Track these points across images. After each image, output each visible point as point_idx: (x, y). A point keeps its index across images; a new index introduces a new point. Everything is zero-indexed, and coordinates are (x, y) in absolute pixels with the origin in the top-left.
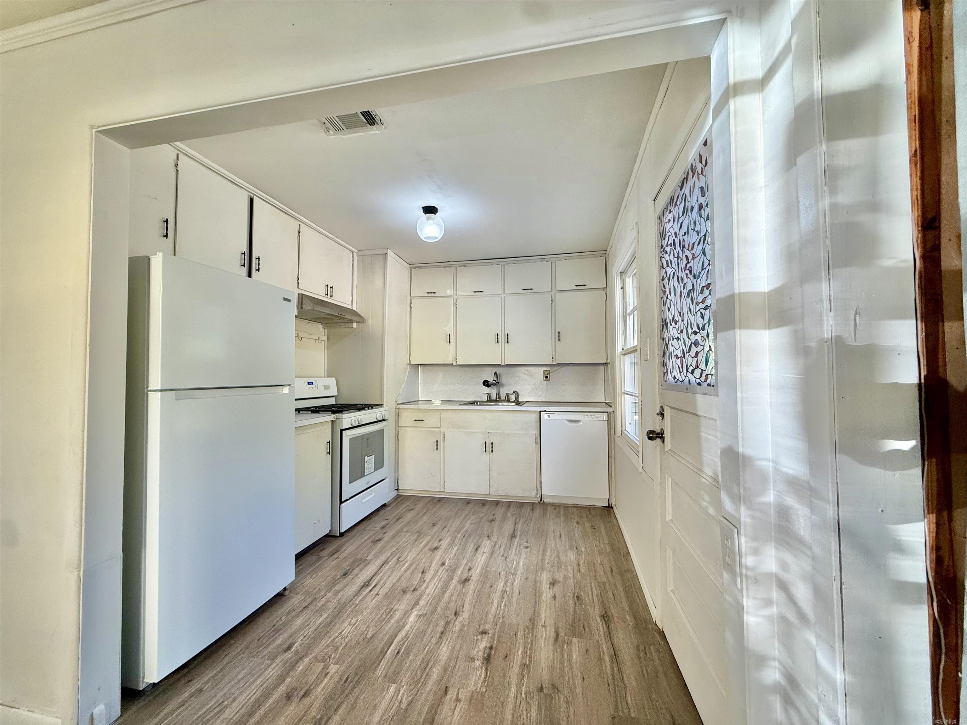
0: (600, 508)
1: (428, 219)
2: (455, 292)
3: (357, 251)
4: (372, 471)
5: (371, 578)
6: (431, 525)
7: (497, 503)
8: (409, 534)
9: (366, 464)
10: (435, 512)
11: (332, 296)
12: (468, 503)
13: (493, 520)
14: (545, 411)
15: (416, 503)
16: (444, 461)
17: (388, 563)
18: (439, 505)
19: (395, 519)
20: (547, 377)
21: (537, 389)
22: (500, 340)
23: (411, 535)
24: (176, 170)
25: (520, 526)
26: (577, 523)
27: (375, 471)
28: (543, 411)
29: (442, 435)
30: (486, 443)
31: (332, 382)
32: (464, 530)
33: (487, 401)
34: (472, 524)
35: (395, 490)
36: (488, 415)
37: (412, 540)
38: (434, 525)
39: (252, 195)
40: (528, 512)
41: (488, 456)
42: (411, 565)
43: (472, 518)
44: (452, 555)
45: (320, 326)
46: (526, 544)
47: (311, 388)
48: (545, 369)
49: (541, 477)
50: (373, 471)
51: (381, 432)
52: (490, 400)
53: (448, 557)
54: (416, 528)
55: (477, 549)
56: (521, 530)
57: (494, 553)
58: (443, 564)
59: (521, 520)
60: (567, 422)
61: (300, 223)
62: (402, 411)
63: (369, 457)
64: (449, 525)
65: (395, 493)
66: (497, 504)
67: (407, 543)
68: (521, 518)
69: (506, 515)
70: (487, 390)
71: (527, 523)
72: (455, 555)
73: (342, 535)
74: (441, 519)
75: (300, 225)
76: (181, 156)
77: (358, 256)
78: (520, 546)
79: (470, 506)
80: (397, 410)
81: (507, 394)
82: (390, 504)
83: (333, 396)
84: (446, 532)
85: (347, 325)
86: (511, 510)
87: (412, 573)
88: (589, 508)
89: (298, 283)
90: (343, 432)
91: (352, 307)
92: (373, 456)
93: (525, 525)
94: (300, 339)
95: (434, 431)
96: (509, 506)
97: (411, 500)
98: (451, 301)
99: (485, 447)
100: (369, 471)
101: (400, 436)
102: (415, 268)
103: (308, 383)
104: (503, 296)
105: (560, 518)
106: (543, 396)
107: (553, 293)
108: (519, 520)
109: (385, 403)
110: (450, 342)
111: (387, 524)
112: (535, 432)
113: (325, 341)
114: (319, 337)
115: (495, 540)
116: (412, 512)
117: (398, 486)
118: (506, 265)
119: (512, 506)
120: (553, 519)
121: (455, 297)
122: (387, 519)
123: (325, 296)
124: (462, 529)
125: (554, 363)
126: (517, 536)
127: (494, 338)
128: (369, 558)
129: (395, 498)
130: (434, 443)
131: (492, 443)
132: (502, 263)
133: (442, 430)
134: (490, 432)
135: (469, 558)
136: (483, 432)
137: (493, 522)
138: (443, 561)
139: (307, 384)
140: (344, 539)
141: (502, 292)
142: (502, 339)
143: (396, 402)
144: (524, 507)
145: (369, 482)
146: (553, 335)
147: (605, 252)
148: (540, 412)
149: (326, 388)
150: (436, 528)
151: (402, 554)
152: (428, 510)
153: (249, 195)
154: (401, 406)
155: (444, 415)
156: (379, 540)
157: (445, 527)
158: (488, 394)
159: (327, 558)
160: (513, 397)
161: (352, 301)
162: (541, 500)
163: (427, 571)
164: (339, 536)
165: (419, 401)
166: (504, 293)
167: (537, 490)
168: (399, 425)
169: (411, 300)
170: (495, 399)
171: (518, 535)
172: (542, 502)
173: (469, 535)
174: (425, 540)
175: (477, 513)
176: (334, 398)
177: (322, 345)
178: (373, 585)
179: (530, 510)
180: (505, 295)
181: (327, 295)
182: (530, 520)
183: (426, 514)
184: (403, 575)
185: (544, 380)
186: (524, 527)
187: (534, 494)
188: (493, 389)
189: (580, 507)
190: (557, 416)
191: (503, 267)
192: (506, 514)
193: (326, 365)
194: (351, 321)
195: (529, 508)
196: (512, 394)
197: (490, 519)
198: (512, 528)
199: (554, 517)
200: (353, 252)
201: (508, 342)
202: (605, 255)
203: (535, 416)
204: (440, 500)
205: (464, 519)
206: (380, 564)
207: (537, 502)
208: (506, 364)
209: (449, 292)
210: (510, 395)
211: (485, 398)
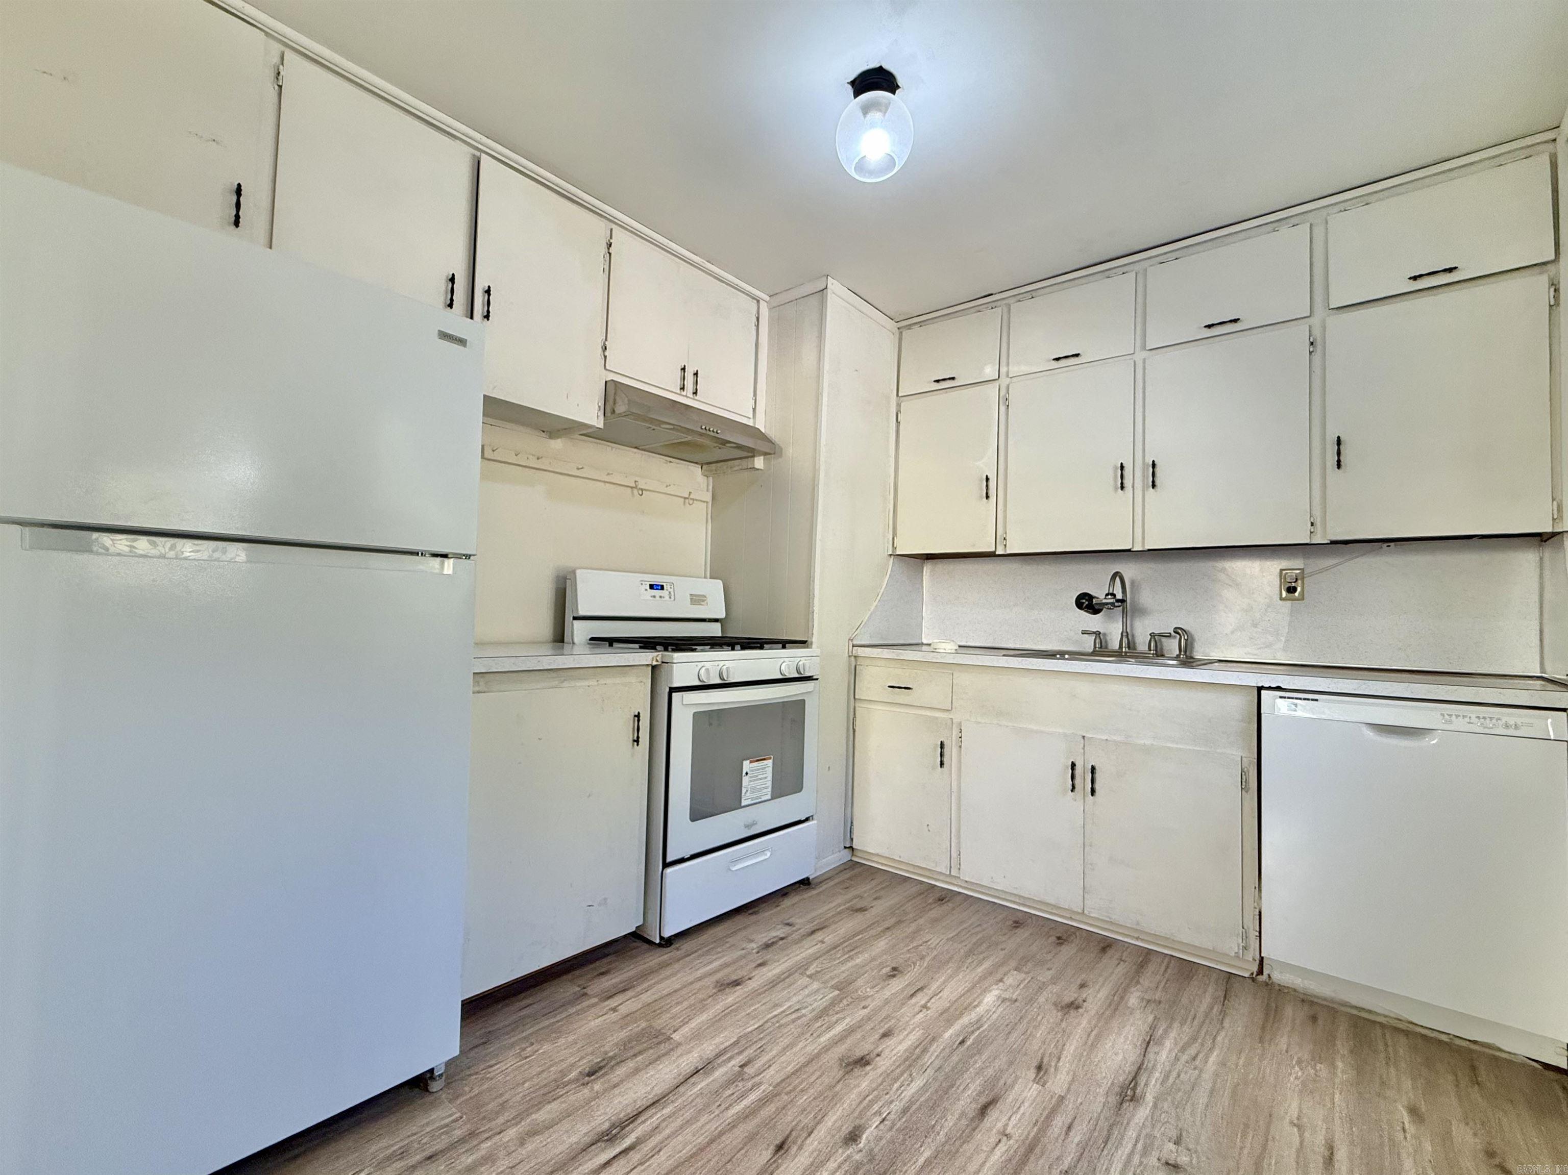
0: (1523, 1065)
1: (866, 109)
2: (1004, 370)
3: (768, 298)
4: (763, 799)
5: (639, 1114)
6: (887, 970)
7: (1106, 945)
8: (816, 985)
9: (745, 780)
10: (918, 931)
11: (695, 393)
12: (1017, 924)
13: (1073, 1006)
14: (1279, 688)
15: (882, 893)
16: (959, 799)
17: (714, 1069)
18: (935, 913)
19: (809, 927)
20: (1291, 590)
21: (1255, 625)
22: (1128, 482)
23: (817, 991)
24: (277, 87)
25: (1164, 1055)
26: (1413, 1111)
27: (772, 799)
28: (1270, 688)
29: (955, 732)
30: (1073, 765)
31: (714, 591)
32: (973, 1016)
33: (1094, 653)
34: (1004, 1000)
35: (845, 848)
36: (1083, 688)
37: (813, 1010)
38: (895, 972)
39: (478, 154)
40: (1204, 1007)
41: (1080, 803)
42: (764, 1101)
43: (1010, 980)
44: (896, 1107)
45: (697, 470)
46: (1171, 1146)
47: (658, 598)
48: (1284, 563)
49: (1260, 897)
50: (769, 797)
51: (800, 705)
52: (1101, 651)
53: (879, 1113)
54: (843, 970)
55: (984, 1110)
56: (1167, 1077)
57: (1038, 1150)
58: (853, 1137)
59: (1173, 1034)
60: (1369, 733)
61: (614, 226)
62: (868, 662)
63: (756, 764)
64: (934, 986)
65: (846, 856)
66: (1104, 950)
67: (794, 1016)
68: (1176, 1025)
69: (1122, 998)
70: (1094, 622)
71: (1192, 1051)
72: (905, 1111)
73: (667, 942)
74: (922, 958)
75: (611, 230)
76: (289, 55)
77: (770, 309)
78: (1145, 1152)
79: (1023, 934)
80: (853, 658)
81: (1153, 635)
82: (821, 883)
83: (716, 620)
84: (917, 1009)
85: (745, 463)
86: (1147, 980)
87: (751, 1138)
88: (1471, 1051)
89: (605, 357)
90: (674, 694)
91: (755, 423)
92: (770, 763)
93: (1185, 1058)
94: (641, 493)
95: (937, 718)
96: (1141, 966)
97: (874, 883)
98: (992, 391)
99: (1073, 777)
100: (754, 795)
101: (858, 723)
102: (909, 327)
103: (652, 587)
104: (1140, 356)
105: (1333, 1066)
106: (1280, 645)
107: (1315, 321)
108: (1166, 1032)
109: (814, 640)
110: (987, 497)
111: (782, 939)
112: (1242, 753)
113: (707, 502)
114: (690, 493)
115: (1059, 1091)
116: (859, 917)
117: (852, 839)
118: (1150, 270)
119: (1151, 967)
120: (1299, 1062)
121: (1004, 381)
122: (788, 924)
123: (678, 391)
124: (967, 1008)
125: (1317, 540)
126: (1143, 1096)
127: (1110, 477)
128: (676, 1037)
129: (842, 868)
130: (935, 749)
131: (1093, 769)
132: (1137, 267)
133: (956, 717)
134: (1087, 735)
135: (948, 1138)
136: (1065, 735)
137: (1073, 1013)
138: (857, 1122)
139: (648, 587)
140: (665, 955)
141: (1138, 345)
142: (1137, 477)
143: (851, 640)
144: (1195, 983)
145: (754, 824)
146: (1317, 452)
147: (1550, 135)
148: (1260, 689)
149: (697, 599)
150: (897, 985)
151: (762, 1050)
152: (899, 922)
153: (474, 155)
154: (861, 651)
155: (963, 679)
156: (737, 983)
157: (921, 989)
158: (1098, 634)
159: (596, 1000)
160: (1172, 646)
161: (754, 410)
162: (1260, 972)
163: (794, 1149)
164: (660, 945)
165: (922, 644)
166: (1144, 347)
167: (1245, 936)
168: (856, 697)
169: (899, 405)
170: (1117, 647)
171: (1149, 1098)
172: (1264, 978)
173: (977, 1042)
174: (848, 1020)
175: (1030, 965)
176: (718, 625)
177: (701, 511)
178: (627, 1143)
179: (1215, 999)
180: (1145, 354)
181: (683, 388)
182: (1209, 1043)
183: (888, 934)
184: (721, 1134)
185: (1281, 599)
186: (1179, 1066)
187: (1232, 945)
188: (1110, 618)
189: (1424, 1036)
190: (1326, 709)
191: (1140, 277)
192: (1125, 990)
193: (709, 553)
194: (752, 453)
195: (1210, 989)
196: (1169, 636)
197: (1067, 999)
198: (1133, 1056)
199: (1306, 1056)
200: (758, 301)
201: (1154, 486)
202: (1550, 146)
203: (1240, 704)
204: (944, 897)
205: (983, 978)
206: (690, 1069)
207: (1247, 975)
208: (1147, 547)
209: (990, 371)
210: (1164, 639)
211: (1088, 644)
